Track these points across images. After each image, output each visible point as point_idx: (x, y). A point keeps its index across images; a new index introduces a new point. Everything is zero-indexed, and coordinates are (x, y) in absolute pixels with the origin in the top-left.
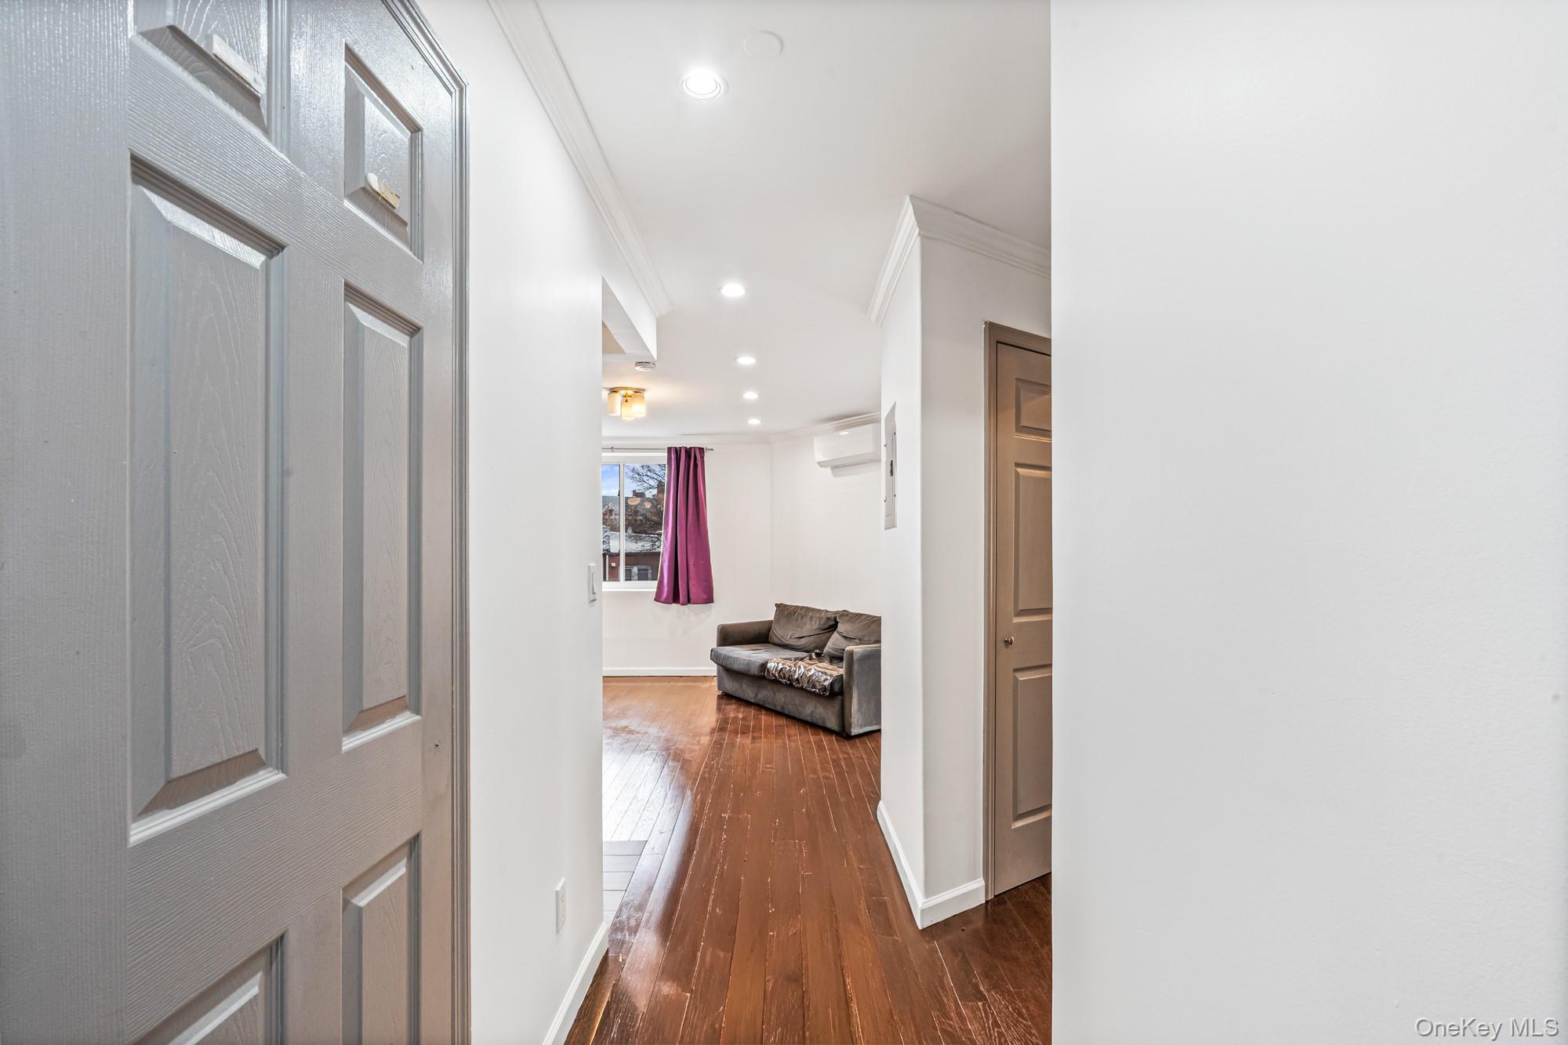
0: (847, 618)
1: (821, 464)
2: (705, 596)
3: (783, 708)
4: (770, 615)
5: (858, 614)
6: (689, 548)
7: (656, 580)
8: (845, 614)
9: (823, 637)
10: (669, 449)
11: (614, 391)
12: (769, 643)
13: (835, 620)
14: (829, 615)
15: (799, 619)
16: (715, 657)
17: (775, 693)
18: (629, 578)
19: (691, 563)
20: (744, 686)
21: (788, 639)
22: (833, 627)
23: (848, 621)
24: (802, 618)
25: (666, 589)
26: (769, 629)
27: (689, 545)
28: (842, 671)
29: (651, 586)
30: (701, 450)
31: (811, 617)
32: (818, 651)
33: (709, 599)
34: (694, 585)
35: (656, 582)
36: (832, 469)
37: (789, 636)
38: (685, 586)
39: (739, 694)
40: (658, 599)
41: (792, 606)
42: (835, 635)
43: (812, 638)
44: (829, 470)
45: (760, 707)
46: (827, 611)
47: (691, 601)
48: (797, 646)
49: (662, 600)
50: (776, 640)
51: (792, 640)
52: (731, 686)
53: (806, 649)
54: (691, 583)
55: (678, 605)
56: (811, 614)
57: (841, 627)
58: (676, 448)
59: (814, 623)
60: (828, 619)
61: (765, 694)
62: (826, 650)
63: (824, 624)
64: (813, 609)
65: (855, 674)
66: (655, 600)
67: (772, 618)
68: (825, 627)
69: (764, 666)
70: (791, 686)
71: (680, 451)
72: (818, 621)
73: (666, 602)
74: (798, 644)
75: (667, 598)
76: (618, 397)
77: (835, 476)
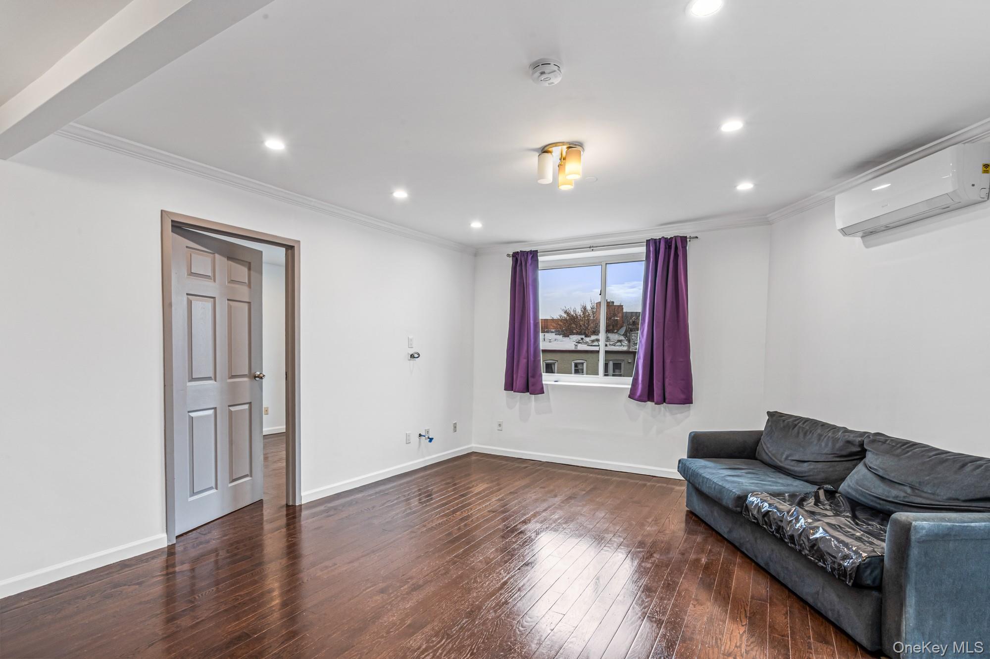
0: (885, 446)
1: (845, 231)
2: (682, 396)
3: (767, 564)
4: (760, 425)
5: (907, 442)
6: (666, 345)
7: (632, 377)
8: (879, 439)
9: (840, 467)
10: (648, 242)
11: (544, 150)
12: (756, 459)
13: (861, 444)
14: (851, 437)
15: (801, 435)
16: (683, 468)
17: (756, 539)
18: (606, 374)
19: (668, 361)
20: (716, 514)
21: (783, 460)
22: (859, 455)
23: (887, 452)
24: (805, 434)
25: (640, 386)
26: (758, 442)
27: (666, 342)
28: (883, 547)
29: (625, 383)
30: (684, 240)
31: (820, 436)
32: (829, 487)
33: (687, 399)
34: (670, 384)
35: (631, 379)
36: (862, 237)
37: (784, 456)
38: (660, 384)
39: (710, 520)
40: (632, 396)
41: (791, 416)
42: (860, 467)
43: (820, 466)
44: (857, 240)
45: (735, 548)
46: (846, 430)
47: (667, 400)
48: (795, 472)
49: (636, 397)
50: (765, 458)
51: (788, 462)
52: (700, 508)
53: (810, 478)
54: (667, 381)
55: (653, 404)
56: (819, 431)
57: (870, 458)
58: (656, 240)
59: (823, 444)
60: (849, 442)
61: (742, 535)
62: (843, 487)
63: (840, 449)
64: (824, 425)
65: (912, 564)
66: (630, 397)
67: (762, 427)
68: (844, 453)
69: (741, 499)
70: (781, 540)
71: (660, 242)
72: (830, 444)
73: (640, 399)
74: (796, 469)
75: (640, 396)
76: (552, 160)
77: (867, 247)
